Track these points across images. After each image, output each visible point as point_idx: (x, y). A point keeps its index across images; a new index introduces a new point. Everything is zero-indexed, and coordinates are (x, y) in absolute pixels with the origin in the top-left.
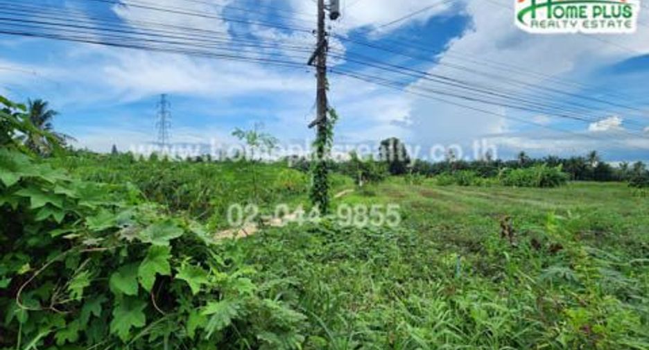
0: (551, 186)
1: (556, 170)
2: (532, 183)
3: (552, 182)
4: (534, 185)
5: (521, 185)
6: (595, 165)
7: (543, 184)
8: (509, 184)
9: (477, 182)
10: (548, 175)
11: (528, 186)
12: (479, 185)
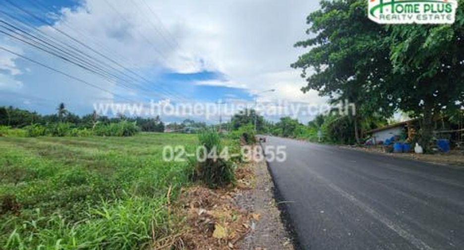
0: (130, 135)
1: (133, 125)
2: (117, 134)
3: (131, 132)
4: (119, 136)
5: (110, 135)
6: (159, 123)
7: (125, 134)
8: (100, 134)
9: (73, 132)
10: (128, 128)
11: (114, 135)
12: (75, 135)
